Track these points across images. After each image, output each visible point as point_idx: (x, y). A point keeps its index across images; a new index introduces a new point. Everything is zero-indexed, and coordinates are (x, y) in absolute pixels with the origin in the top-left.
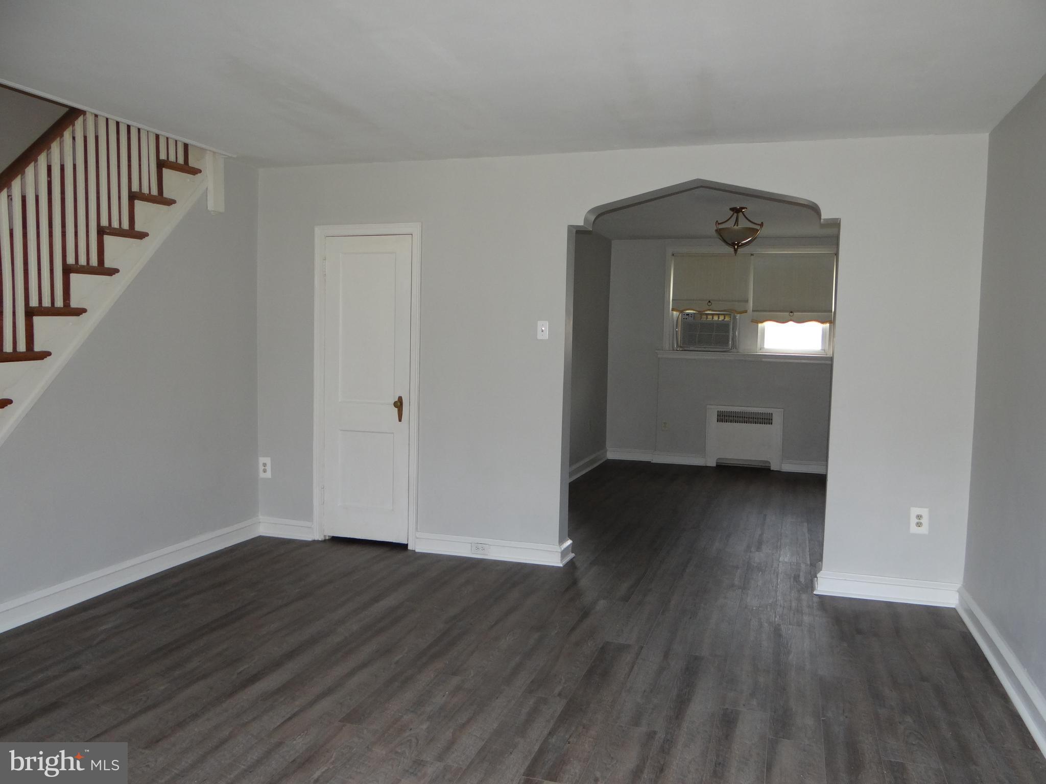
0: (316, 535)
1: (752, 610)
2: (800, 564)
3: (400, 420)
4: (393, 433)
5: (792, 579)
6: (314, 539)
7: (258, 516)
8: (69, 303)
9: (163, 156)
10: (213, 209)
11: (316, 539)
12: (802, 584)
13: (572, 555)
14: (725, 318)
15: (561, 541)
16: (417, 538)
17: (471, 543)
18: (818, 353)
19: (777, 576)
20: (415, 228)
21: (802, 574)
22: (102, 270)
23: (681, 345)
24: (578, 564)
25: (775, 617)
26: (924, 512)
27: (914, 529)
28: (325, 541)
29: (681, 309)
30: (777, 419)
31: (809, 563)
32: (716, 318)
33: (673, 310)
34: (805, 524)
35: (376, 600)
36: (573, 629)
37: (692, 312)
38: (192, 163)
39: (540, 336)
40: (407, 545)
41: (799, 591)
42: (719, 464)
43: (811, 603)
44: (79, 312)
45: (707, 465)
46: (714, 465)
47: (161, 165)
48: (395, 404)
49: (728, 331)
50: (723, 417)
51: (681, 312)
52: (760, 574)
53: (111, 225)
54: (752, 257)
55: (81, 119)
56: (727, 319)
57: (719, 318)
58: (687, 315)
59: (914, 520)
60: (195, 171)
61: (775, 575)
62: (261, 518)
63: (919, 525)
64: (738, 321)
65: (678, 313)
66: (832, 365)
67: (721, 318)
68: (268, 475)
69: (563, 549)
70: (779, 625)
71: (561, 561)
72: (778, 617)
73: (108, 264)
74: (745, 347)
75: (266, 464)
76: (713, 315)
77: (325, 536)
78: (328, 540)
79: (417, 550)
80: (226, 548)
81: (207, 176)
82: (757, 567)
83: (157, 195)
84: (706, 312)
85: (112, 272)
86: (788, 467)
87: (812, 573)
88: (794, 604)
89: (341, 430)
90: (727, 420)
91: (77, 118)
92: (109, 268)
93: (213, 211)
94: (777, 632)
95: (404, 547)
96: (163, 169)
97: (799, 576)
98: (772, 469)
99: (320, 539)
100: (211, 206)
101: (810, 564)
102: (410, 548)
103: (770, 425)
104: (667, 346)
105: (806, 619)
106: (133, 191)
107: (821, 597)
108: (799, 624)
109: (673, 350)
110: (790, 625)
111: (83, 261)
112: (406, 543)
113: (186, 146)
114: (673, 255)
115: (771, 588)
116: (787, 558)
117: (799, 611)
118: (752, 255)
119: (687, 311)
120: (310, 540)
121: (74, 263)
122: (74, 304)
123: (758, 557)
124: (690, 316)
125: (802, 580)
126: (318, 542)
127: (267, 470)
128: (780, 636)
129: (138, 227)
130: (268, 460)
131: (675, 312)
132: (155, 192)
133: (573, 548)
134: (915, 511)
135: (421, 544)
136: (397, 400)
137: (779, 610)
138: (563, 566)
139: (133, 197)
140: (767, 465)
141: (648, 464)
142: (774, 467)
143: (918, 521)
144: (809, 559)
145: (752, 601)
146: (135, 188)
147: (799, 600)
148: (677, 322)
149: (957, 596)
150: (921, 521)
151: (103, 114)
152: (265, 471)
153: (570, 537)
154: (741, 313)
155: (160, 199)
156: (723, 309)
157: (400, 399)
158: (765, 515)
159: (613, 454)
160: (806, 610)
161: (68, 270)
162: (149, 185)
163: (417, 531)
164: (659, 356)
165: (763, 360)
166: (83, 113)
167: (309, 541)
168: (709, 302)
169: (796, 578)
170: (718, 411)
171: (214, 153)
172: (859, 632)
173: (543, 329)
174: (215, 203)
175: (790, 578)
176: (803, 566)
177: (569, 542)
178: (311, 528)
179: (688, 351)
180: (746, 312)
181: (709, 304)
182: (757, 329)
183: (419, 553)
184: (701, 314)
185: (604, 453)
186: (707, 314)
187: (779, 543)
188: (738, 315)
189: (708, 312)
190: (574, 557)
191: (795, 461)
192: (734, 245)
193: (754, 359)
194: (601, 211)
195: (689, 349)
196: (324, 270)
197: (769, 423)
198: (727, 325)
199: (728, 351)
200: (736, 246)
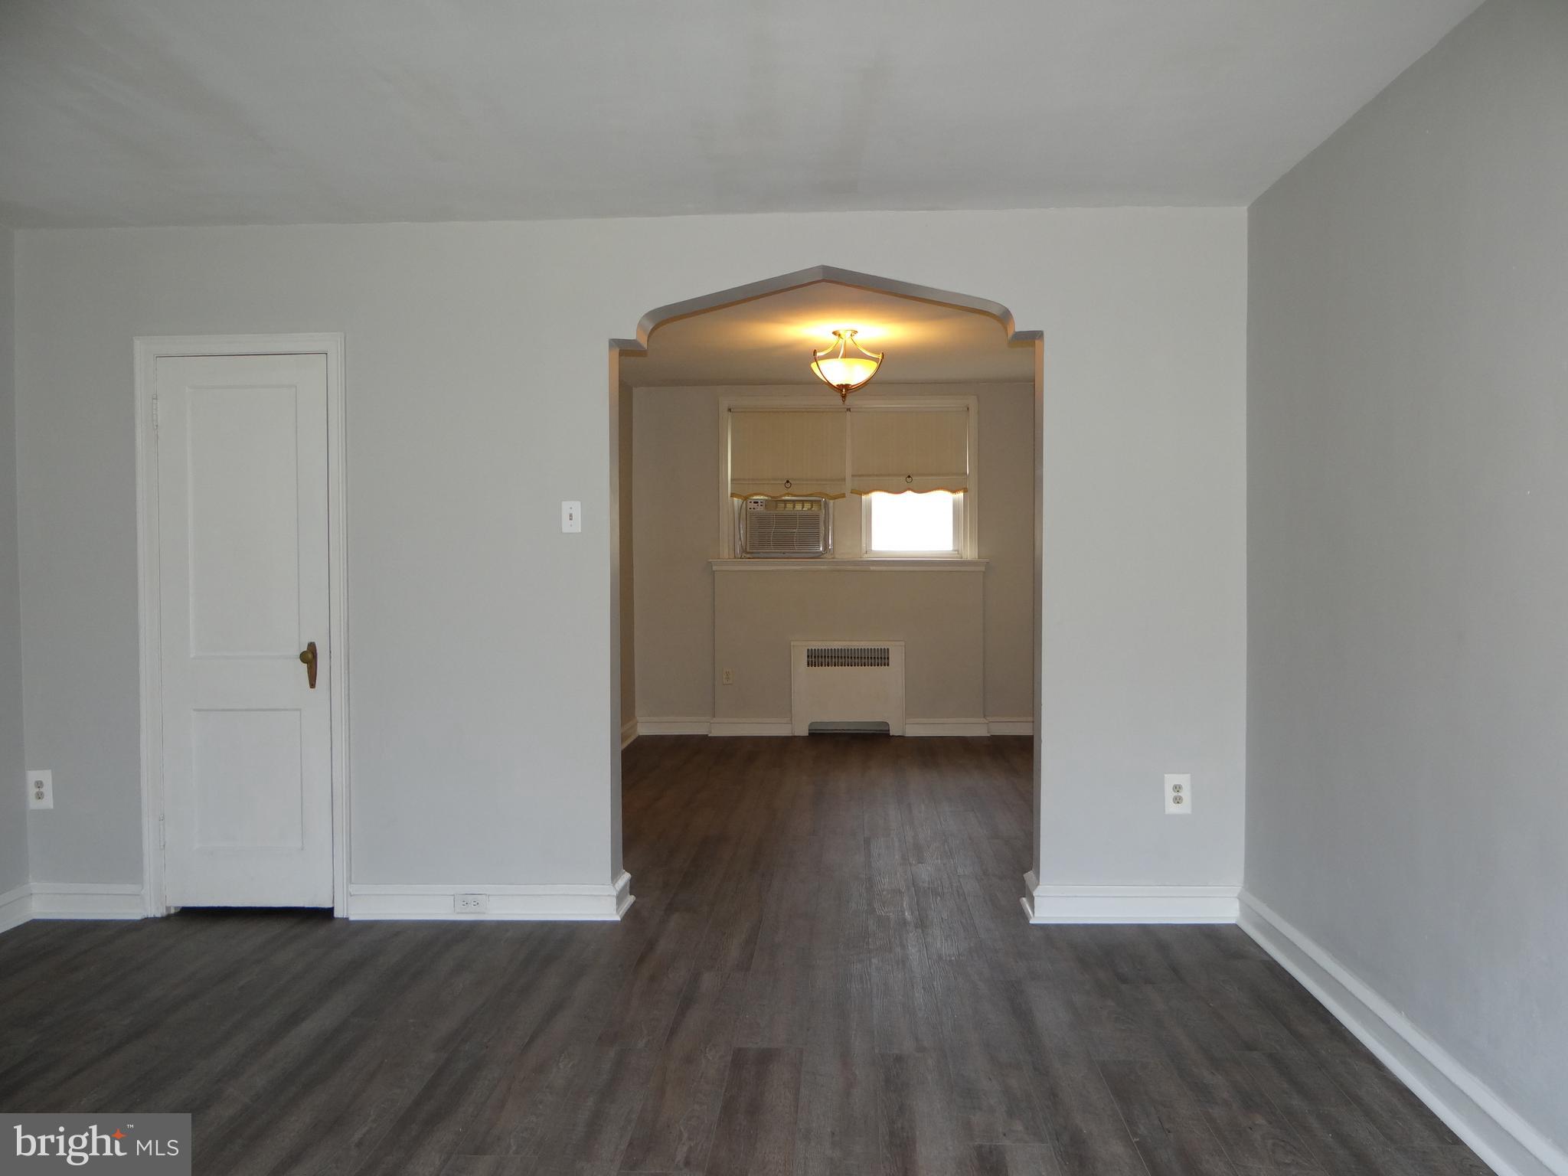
0: (149, 906)
1: (950, 961)
3: (312, 685)
4: (300, 710)
5: (989, 904)
6: (146, 916)
7: (27, 883)
11: (151, 915)
12: (1006, 909)
13: (632, 899)
14: (811, 507)
15: (614, 877)
16: (350, 896)
17: (454, 895)
18: (944, 556)
19: (965, 900)
20: (330, 342)
21: (1000, 894)
23: (748, 550)
24: (642, 913)
26: (1184, 780)
27: (1172, 808)
28: (168, 918)
29: (744, 495)
30: (896, 657)
32: (799, 507)
33: (733, 495)
35: (293, 1020)
36: (673, 1032)
37: (762, 497)
39: (567, 527)
40: (331, 910)
42: (811, 732)
43: (1033, 941)
45: (796, 735)
46: (805, 733)
48: (303, 657)
49: (817, 526)
50: (816, 658)
51: (746, 499)
52: (938, 901)
54: (848, 413)
56: (815, 507)
57: (803, 508)
58: (755, 502)
59: (1169, 794)
61: (962, 898)
62: (34, 885)
63: (1178, 800)
64: (831, 510)
65: (740, 501)
67: (807, 506)
68: (48, 802)
69: (617, 890)
71: (617, 910)
74: (843, 549)
75: (41, 784)
76: (794, 502)
77: (168, 908)
78: (176, 915)
79: (350, 918)
84: (783, 498)
86: (916, 729)
88: (1010, 945)
89: (194, 710)
90: (835, 663)
95: (326, 914)
98: (891, 734)
99: (159, 915)
102: (338, 914)
103: (886, 667)
104: (725, 551)
105: (1038, 967)
107: (1043, 928)
109: (735, 558)
112: (331, 906)
114: (730, 410)
118: (848, 410)
119: (755, 498)
120: (139, 917)
123: (925, 873)
124: (760, 504)
126: (155, 920)
127: (45, 793)
130: (45, 776)
131: (736, 500)
133: (634, 887)
134: (1171, 780)
135: (357, 907)
136: (306, 650)
138: (621, 920)
140: (884, 728)
141: (703, 739)
142: (894, 731)
143: (1176, 794)
148: (740, 514)
149: (1237, 905)
150: (1180, 794)
152: (40, 796)
153: (627, 868)
154: (835, 498)
156: (809, 493)
157: (312, 647)
159: (644, 725)
163: (351, 883)
164: (714, 568)
165: (872, 568)
167: (138, 921)
168: (788, 482)
170: (808, 650)
172: (1123, 979)
173: (572, 517)
175: (986, 903)
177: (626, 877)
178: (138, 895)
179: (759, 558)
180: (843, 496)
181: (788, 485)
182: (860, 521)
183: (353, 921)
184: (775, 501)
185: (634, 726)
186: (786, 501)
187: (946, 847)
188: (832, 502)
189: (787, 498)
190: (635, 902)
191: (925, 720)
192: (841, 387)
193: (857, 568)
194: (666, 318)
195: (759, 555)
196: (155, 418)
197: (885, 665)
198: (817, 517)
199: (819, 556)
200: (844, 390)
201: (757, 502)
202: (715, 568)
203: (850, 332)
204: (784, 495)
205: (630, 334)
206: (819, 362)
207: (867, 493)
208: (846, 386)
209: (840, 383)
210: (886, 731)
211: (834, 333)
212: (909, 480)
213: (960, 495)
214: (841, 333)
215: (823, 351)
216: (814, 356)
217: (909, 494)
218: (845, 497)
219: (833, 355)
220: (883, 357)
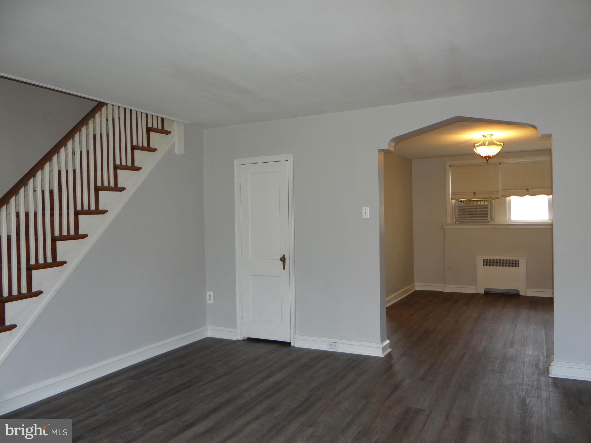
0: (239, 337)
1: (507, 387)
2: (540, 356)
3: (284, 269)
4: (280, 276)
5: (534, 367)
6: (237, 339)
7: (207, 325)
8: (98, 207)
9: (150, 125)
10: (178, 153)
11: (239, 339)
12: (541, 370)
13: (390, 350)
14: (485, 203)
15: (382, 341)
16: (296, 339)
17: (328, 342)
18: (547, 222)
19: (524, 364)
20: (289, 157)
21: (541, 363)
22: (117, 188)
23: (458, 220)
24: (394, 356)
25: (522, 392)
28: (244, 340)
29: (456, 198)
30: (522, 263)
31: (545, 355)
32: (479, 203)
33: (452, 199)
34: (543, 330)
35: (268, 377)
36: (388, 398)
37: (464, 199)
38: (166, 128)
39: (364, 216)
40: (290, 343)
41: (538, 374)
42: (485, 292)
43: (547, 383)
44: (104, 212)
45: (478, 293)
46: (482, 292)
47: (149, 130)
48: (281, 259)
49: (487, 210)
50: (487, 263)
51: (457, 200)
52: (512, 363)
53: (121, 164)
54: (500, 165)
55: (104, 107)
56: (486, 203)
57: (481, 203)
58: (461, 202)
60: (168, 133)
61: (523, 363)
62: (209, 326)
64: (493, 203)
65: (455, 201)
66: (552, 228)
67: (483, 202)
68: (212, 302)
69: (383, 346)
70: (525, 398)
71: (383, 353)
72: (524, 392)
73: (120, 185)
74: (499, 220)
75: (210, 295)
76: (477, 201)
77: (244, 337)
78: (246, 339)
79: (296, 346)
80: (188, 344)
81: (174, 135)
82: (510, 358)
83: (147, 146)
84: (473, 199)
85: (122, 189)
86: (531, 293)
87: (548, 362)
88: (535, 384)
89: (251, 275)
90: (489, 265)
91: (102, 107)
92: (120, 187)
93: (179, 154)
94: (523, 402)
95: (288, 344)
96: (150, 132)
97: (539, 364)
98: (520, 295)
99: (241, 339)
100: (177, 151)
101: (547, 356)
102: (292, 344)
103: (518, 267)
104: (449, 221)
105: (544, 394)
106: (133, 145)
107: (554, 379)
108: (539, 397)
109: (453, 223)
110: (532, 397)
111: (106, 184)
112: (290, 342)
113: (163, 119)
114: (450, 166)
115: (519, 372)
116: (531, 352)
117: (539, 388)
118: (500, 163)
119: (461, 200)
120: (235, 339)
121: (101, 185)
122: (101, 208)
123: (511, 352)
125: (541, 367)
126: (240, 341)
127: (211, 298)
128: (525, 405)
129: (136, 164)
130: (211, 293)
131: (453, 201)
132: (145, 145)
133: (391, 345)
135: (298, 343)
136: (282, 257)
137: (525, 387)
138: (384, 357)
139: (133, 148)
140: (517, 292)
141: (441, 293)
142: (521, 294)
144: (545, 352)
145: (507, 382)
146: (135, 143)
147: (539, 381)
148: (455, 206)
151: (117, 104)
152: (210, 299)
153: (388, 338)
154: (494, 199)
155: (149, 149)
156: (483, 197)
157: (284, 256)
158: (516, 325)
159: (419, 286)
160: (544, 388)
161: (97, 190)
162: (142, 141)
163: (296, 335)
165: (511, 227)
166: (106, 104)
168: (474, 193)
169: (537, 366)
170: (483, 259)
171: (178, 122)
173: (366, 212)
174: (179, 149)
175: (533, 366)
176: (541, 358)
177: (388, 342)
178: (235, 332)
179: (463, 223)
180: (498, 198)
181: (475, 194)
182: (505, 208)
183: (297, 348)
184: (469, 201)
185: (414, 286)
186: (473, 201)
187: (525, 342)
188: (493, 200)
189: (474, 199)
190: (391, 351)
191: (535, 290)
192: (486, 157)
193: (505, 227)
194: (398, 140)
195: (463, 222)
196: (240, 184)
197: (517, 266)
198: (486, 207)
199: (488, 222)
200: (487, 158)
201: (462, 202)
202: (444, 227)
203: (490, 135)
204: (473, 198)
205: (386, 147)
206: (476, 148)
207: (508, 197)
208: (488, 157)
209: (486, 155)
210: (518, 293)
211: (483, 136)
212: (527, 191)
213: (551, 196)
214: (486, 136)
215: (479, 143)
216: (474, 145)
217: (527, 196)
218: (499, 198)
219: (483, 144)
220: (504, 144)
